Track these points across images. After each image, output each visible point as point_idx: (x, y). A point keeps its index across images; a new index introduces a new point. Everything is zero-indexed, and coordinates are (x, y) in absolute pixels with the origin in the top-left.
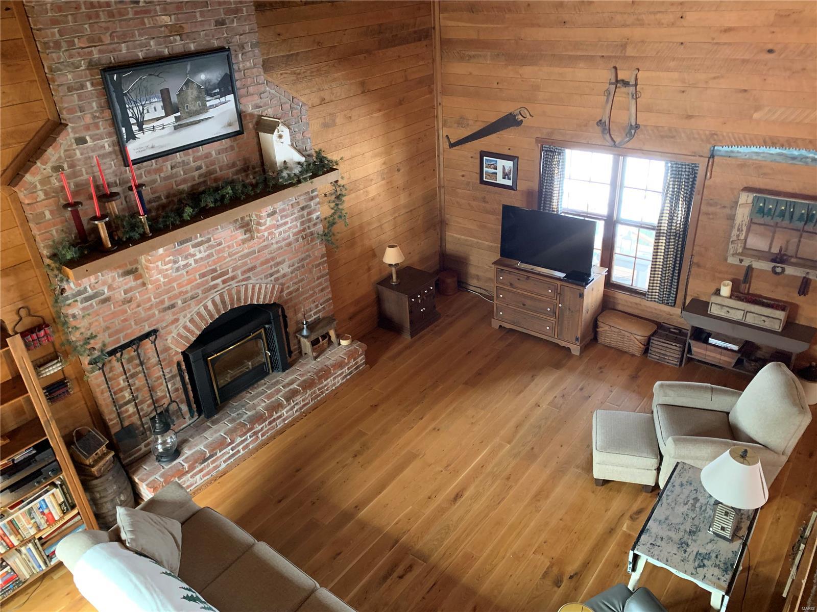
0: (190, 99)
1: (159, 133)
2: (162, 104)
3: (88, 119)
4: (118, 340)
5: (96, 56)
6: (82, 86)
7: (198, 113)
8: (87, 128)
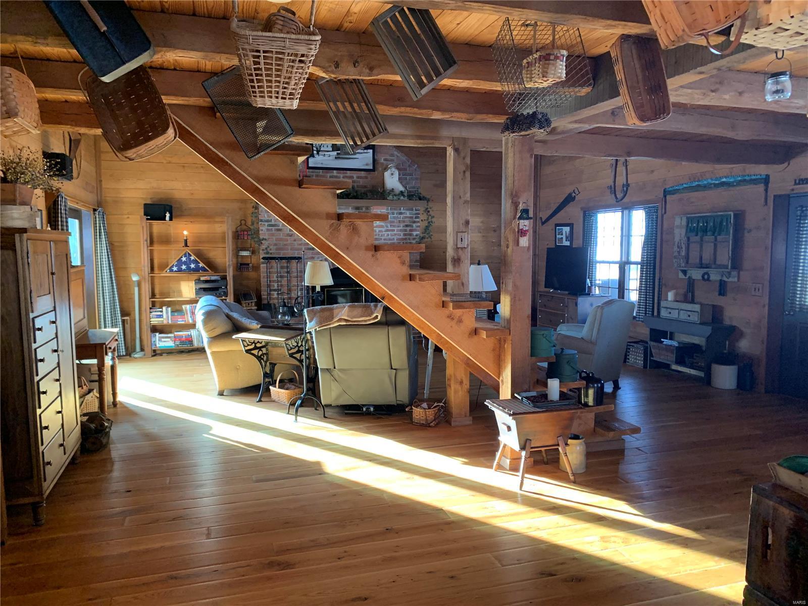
1: (326, 158)
4: (279, 253)
7: (350, 154)
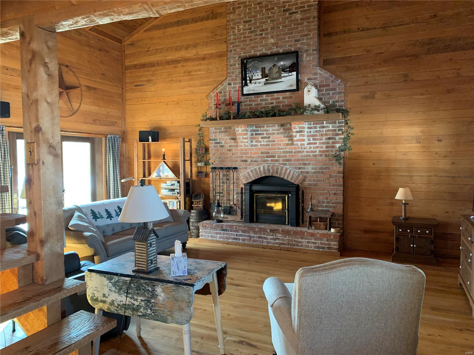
0: (274, 72)
1: (257, 85)
2: (261, 73)
3: (234, 77)
4: (221, 164)
5: (242, 54)
6: (235, 65)
7: (277, 79)
8: (233, 80)
